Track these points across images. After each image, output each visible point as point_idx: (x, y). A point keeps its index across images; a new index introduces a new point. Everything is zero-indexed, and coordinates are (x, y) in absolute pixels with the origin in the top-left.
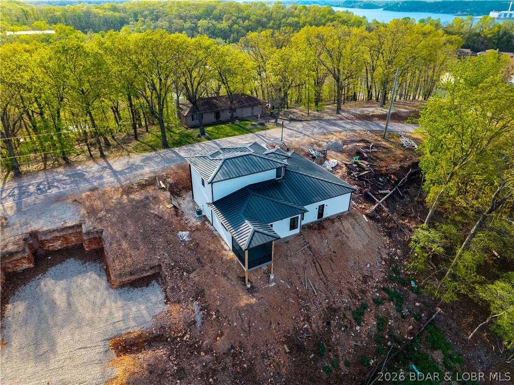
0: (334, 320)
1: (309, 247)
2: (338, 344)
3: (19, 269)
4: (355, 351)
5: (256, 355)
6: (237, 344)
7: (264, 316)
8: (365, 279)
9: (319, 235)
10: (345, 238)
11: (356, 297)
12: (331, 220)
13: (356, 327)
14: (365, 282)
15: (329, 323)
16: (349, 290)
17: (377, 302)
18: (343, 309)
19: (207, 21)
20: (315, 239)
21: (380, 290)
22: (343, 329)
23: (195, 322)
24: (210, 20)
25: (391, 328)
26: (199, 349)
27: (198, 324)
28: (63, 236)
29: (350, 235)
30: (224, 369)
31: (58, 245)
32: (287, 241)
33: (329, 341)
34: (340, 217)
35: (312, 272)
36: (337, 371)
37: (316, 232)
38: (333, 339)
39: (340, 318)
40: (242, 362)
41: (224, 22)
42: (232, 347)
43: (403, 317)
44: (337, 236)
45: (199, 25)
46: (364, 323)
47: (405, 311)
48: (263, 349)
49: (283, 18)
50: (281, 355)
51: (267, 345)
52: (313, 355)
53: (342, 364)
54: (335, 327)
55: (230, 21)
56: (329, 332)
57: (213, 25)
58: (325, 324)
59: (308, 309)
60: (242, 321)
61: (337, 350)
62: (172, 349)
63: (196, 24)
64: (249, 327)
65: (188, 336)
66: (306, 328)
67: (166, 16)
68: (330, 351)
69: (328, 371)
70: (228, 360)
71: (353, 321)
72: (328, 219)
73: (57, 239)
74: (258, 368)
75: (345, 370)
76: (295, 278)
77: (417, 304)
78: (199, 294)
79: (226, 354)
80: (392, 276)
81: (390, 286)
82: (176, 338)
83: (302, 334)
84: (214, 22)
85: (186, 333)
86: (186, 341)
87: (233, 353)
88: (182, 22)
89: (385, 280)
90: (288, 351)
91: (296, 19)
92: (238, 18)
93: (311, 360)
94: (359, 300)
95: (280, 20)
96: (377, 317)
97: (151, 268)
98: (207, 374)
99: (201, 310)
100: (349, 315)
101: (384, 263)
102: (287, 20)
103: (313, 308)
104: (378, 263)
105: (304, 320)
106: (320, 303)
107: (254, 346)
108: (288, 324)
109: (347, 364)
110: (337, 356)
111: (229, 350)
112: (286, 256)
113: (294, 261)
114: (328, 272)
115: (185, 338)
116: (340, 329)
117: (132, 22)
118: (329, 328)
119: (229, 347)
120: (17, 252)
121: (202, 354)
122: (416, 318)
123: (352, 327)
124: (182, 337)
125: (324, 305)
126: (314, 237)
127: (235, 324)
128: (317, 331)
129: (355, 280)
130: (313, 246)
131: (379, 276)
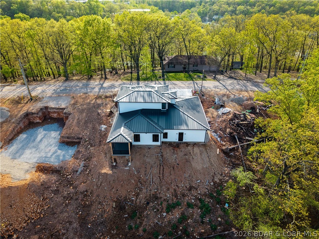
0: (153, 203)
1: (162, 156)
2: (147, 217)
3: (35, 121)
4: (154, 226)
5: (96, 201)
6: (90, 191)
7: (111, 182)
8: (190, 189)
9: (172, 151)
10: (191, 159)
11: (176, 196)
12: (187, 144)
13: (164, 213)
15: (148, 203)
16: (175, 190)
17: (189, 205)
18: (162, 199)
19: (244, 7)
20: (168, 153)
21: (197, 199)
22: (155, 210)
23: (77, 171)
25: (188, 224)
26: (71, 185)
27: (78, 173)
28: (58, 112)
29: (195, 158)
30: (77, 199)
31: (55, 115)
32: (149, 147)
33: (142, 213)
34: (195, 144)
35: (155, 171)
36: (135, 231)
37: (171, 148)
38: (145, 213)
39: (157, 203)
40: (87, 200)
43: (203, 222)
44: (185, 155)
46: (172, 213)
47: (207, 220)
48: (102, 199)
50: (109, 207)
51: (105, 198)
52: (127, 216)
53: (141, 229)
54: (151, 207)
56: (145, 209)
57: (247, 9)
58: (145, 203)
59: (141, 190)
60: (99, 180)
61: (144, 220)
62: (60, 179)
64: (101, 185)
65: (70, 176)
66: (133, 200)
68: (139, 218)
69: (131, 228)
70: (81, 196)
71: (165, 209)
72: (185, 143)
73: (55, 112)
74: (93, 208)
75: (141, 232)
76: (142, 171)
77: (219, 219)
78: (88, 159)
79: (82, 193)
80: (213, 194)
81: (207, 200)
82: (64, 175)
83: (128, 202)
84: (249, 7)
85: (70, 175)
86: (68, 178)
87: (85, 194)
88: (227, 7)
89: (205, 195)
90: (114, 206)
93: (124, 217)
94: (177, 199)
96: (183, 214)
97: (77, 138)
98: (68, 198)
99: (84, 166)
100: (165, 205)
101: (212, 184)
103: (144, 191)
104: (207, 182)
105: (134, 195)
106: (151, 190)
107: (98, 196)
108: (123, 193)
109: (145, 231)
110: (141, 223)
111: (84, 192)
113: (148, 160)
114: (166, 174)
115: (68, 177)
116: (153, 209)
118: (147, 206)
119: (85, 190)
120: (34, 113)
121: (71, 188)
122: (211, 227)
123: (161, 212)
124: (67, 175)
125: (153, 192)
126: (168, 151)
127: (94, 180)
128: (138, 204)
129: (183, 186)
130: (165, 156)
131: (202, 190)
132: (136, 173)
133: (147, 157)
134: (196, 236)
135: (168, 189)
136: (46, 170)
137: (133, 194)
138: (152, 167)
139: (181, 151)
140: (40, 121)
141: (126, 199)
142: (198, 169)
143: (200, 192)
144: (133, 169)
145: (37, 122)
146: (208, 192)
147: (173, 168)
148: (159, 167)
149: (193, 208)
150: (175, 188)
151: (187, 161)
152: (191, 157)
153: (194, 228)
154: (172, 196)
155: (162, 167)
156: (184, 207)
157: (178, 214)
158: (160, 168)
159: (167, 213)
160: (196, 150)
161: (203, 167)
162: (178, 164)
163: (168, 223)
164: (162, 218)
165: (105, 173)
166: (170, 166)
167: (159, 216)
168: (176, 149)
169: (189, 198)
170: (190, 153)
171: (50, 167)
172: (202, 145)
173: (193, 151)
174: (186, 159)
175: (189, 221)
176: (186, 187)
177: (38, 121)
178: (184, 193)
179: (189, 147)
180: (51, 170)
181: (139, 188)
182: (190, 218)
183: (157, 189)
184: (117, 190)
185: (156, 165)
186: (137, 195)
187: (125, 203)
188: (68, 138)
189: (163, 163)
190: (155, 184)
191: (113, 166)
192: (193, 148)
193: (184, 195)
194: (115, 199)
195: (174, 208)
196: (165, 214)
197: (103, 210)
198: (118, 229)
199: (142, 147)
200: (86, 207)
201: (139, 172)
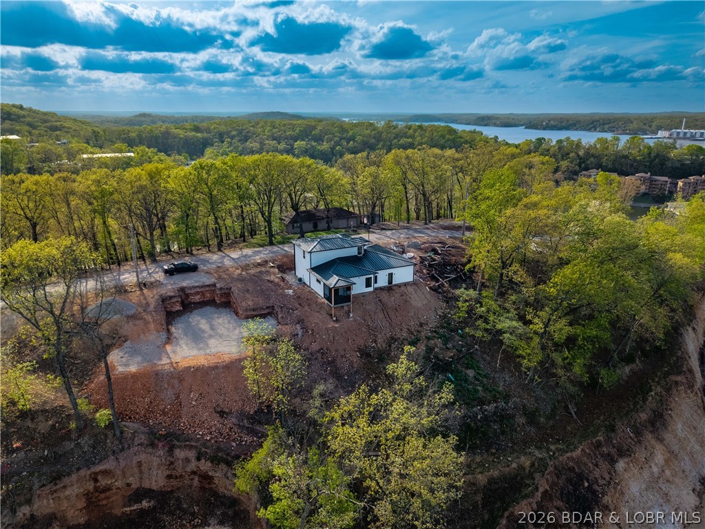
1: (380, 300)
3: (174, 310)
5: (338, 355)
6: (325, 348)
7: (344, 334)
8: (421, 325)
9: (388, 294)
10: (408, 298)
11: (413, 334)
12: (399, 286)
14: (422, 326)
15: (390, 346)
16: (408, 329)
17: (428, 338)
19: (305, 143)
20: (384, 296)
23: (297, 335)
24: (308, 141)
27: (300, 336)
28: (202, 292)
29: (412, 297)
30: (316, 359)
31: (197, 298)
32: (363, 295)
34: (405, 284)
35: (381, 316)
39: (399, 343)
40: (328, 357)
41: (325, 143)
42: (322, 349)
43: (447, 348)
44: (402, 296)
45: (295, 146)
47: (450, 345)
48: (343, 353)
49: (395, 138)
50: (355, 358)
51: (345, 351)
52: (376, 360)
55: (332, 142)
56: (390, 350)
57: (312, 146)
58: (387, 346)
59: (376, 336)
60: (329, 336)
63: (292, 146)
64: (334, 340)
66: (374, 346)
67: (257, 136)
70: (319, 355)
72: (395, 285)
73: (197, 293)
74: (338, 362)
76: (368, 318)
77: (460, 343)
78: (300, 321)
79: (318, 352)
83: (370, 349)
84: (314, 144)
87: (322, 352)
88: (275, 144)
89: (437, 327)
90: (359, 356)
91: (410, 140)
92: (341, 139)
94: (414, 336)
95: (391, 141)
96: (427, 346)
97: (267, 308)
99: (302, 329)
101: (438, 317)
102: (399, 141)
103: (379, 336)
105: (372, 342)
107: (337, 351)
108: (362, 342)
111: (320, 350)
112: (363, 304)
113: (368, 307)
114: (393, 317)
117: (216, 144)
118: (390, 348)
120: (174, 296)
122: (457, 350)
125: (388, 335)
126: (384, 295)
127: (324, 337)
129: (413, 324)
130: (383, 300)
131: (433, 324)
132: (362, 322)
133: (366, 304)
134: (449, 360)
135: (401, 330)
137: (370, 341)
138: (375, 313)
139: (397, 293)
140: (181, 309)
141: (366, 347)
142: (419, 306)
143: (431, 326)
144: (358, 318)
145: (178, 311)
146: (438, 324)
147: (397, 310)
148: (382, 312)
149: (433, 340)
150: (407, 327)
151: (406, 301)
152: (408, 296)
153: (443, 354)
154: (408, 334)
155: (385, 311)
158: (384, 313)
160: (409, 289)
161: (423, 304)
162: (399, 306)
166: (392, 308)
169: (425, 333)
170: (405, 293)
172: (413, 284)
173: (407, 290)
174: (404, 300)
175: (436, 350)
176: (417, 325)
177: (178, 308)
178: (418, 330)
179: (402, 288)
181: (373, 334)
182: (435, 347)
183: (391, 332)
184: (354, 340)
185: (378, 310)
186: (375, 341)
187: (368, 350)
188: (254, 310)
189: (384, 308)
190: (387, 328)
193: (419, 332)
194: (356, 349)
197: (350, 361)
200: (331, 363)
201: (365, 320)
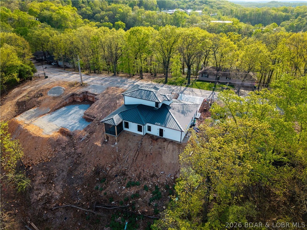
0: (120, 177)
1: (141, 144)
2: (111, 185)
4: (113, 193)
5: (84, 162)
7: (98, 153)
13: (124, 186)
17: (146, 188)
18: (128, 176)
20: (147, 143)
21: (154, 185)
23: (81, 139)
25: (137, 201)
26: (74, 147)
27: (81, 140)
29: (167, 153)
30: (73, 157)
32: (134, 135)
33: (109, 181)
35: (132, 154)
36: (99, 192)
37: (150, 139)
38: (111, 182)
39: (123, 178)
40: (78, 160)
43: (150, 204)
44: (160, 148)
46: (129, 189)
47: (154, 204)
50: (90, 169)
51: (90, 162)
53: (104, 192)
54: (117, 179)
58: (115, 175)
60: (91, 149)
61: (108, 186)
62: (70, 141)
64: (91, 152)
65: (76, 141)
66: (107, 170)
68: (106, 184)
69: (97, 189)
70: (76, 156)
71: (126, 184)
75: (102, 194)
76: (123, 151)
77: (164, 207)
78: (92, 133)
79: (77, 154)
80: (169, 186)
81: (162, 189)
82: (73, 139)
83: (104, 170)
85: (76, 140)
86: (74, 142)
87: (79, 155)
89: (162, 185)
90: (93, 170)
93: (96, 180)
97: (93, 117)
98: (68, 155)
99: (87, 137)
100: (128, 181)
101: (172, 178)
103: (118, 166)
104: (169, 175)
105: (110, 167)
107: (86, 159)
108: (102, 162)
109: (105, 194)
110: (105, 188)
113: (130, 144)
114: (139, 159)
115: (74, 141)
116: (118, 182)
118: (114, 178)
119: (80, 153)
120: (77, 94)
121: (73, 149)
122: (155, 211)
123: (123, 185)
124: (74, 140)
125: (123, 169)
126: (147, 141)
127: (88, 148)
128: (109, 174)
129: (148, 171)
130: (143, 144)
131: (162, 180)
132: (117, 151)
133: (130, 141)
134: (139, 212)
135: (136, 170)
136: (64, 133)
137: (109, 165)
138: (130, 150)
139: (158, 144)
140: (80, 101)
141: (103, 167)
142: (166, 162)
143: (159, 181)
144: (117, 147)
145: (78, 102)
146: (166, 183)
147: (146, 156)
148: (136, 151)
149: (147, 191)
150: (141, 171)
151: (160, 153)
152: (164, 151)
153: (141, 206)
154: (136, 176)
155: (138, 152)
156: (141, 188)
157: (134, 191)
158: (136, 153)
159: (127, 187)
160: (170, 146)
161: (171, 162)
162: (151, 154)
163: (124, 195)
164: (121, 190)
165: (96, 145)
166: (144, 153)
167: (120, 188)
168: (154, 141)
169: (148, 183)
170: (164, 148)
171: (67, 132)
172: (178, 144)
173: (167, 146)
174: (159, 152)
175: (139, 199)
176: (150, 174)
177: (79, 100)
178: (146, 177)
179: (165, 143)
180: (67, 134)
181: (116, 163)
182: (141, 197)
183: (128, 168)
184: (100, 159)
185: (134, 149)
186: (112, 167)
187: (101, 170)
188: (88, 116)
189: (139, 150)
190: (128, 163)
191: (105, 142)
192: (168, 145)
193: (145, 179)
194: (96, 165)
195: (133, 185)
196: (124, 188)
197: (85, 170)
198: (89, 186)
199: (129, 133)
200: (76, 164)
201: (120, 151)
